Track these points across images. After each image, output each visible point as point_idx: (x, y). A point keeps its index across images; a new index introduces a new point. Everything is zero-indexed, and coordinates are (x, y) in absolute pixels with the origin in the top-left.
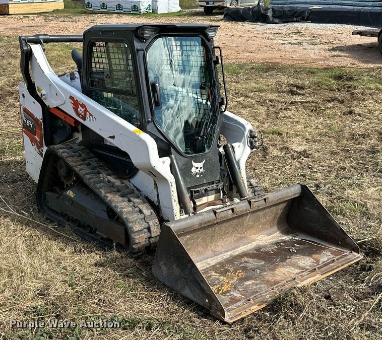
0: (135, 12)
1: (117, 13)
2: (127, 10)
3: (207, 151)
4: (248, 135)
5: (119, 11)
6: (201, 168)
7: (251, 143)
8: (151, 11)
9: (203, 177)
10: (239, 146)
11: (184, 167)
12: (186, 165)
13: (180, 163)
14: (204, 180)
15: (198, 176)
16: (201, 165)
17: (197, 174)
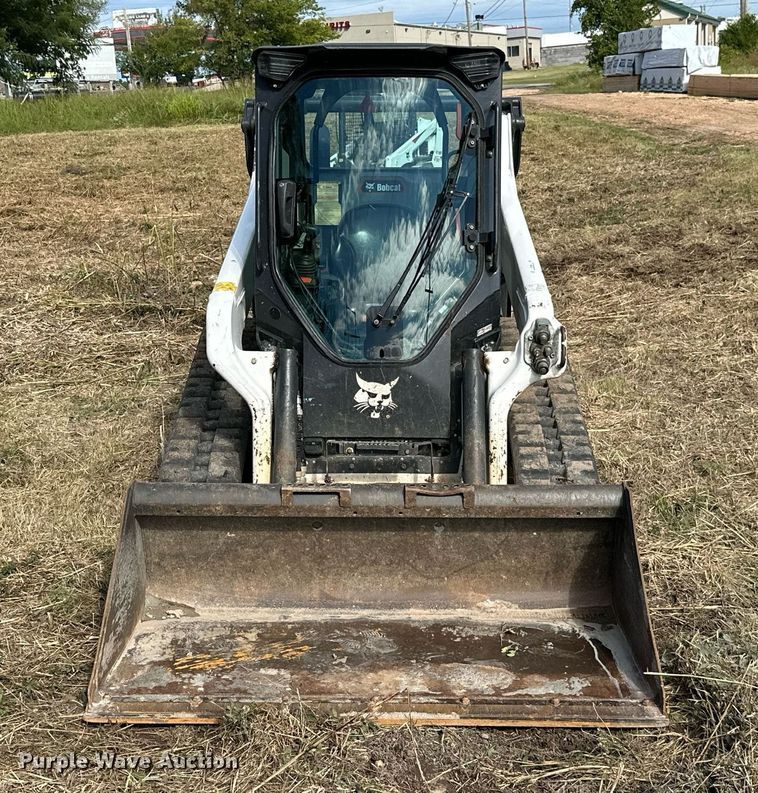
4: (530, 334)
7: (534, 356)
9: (392, 422)
10: (506, 360)
11: (330, 385)
12: (337, 381)
13: (320, 375)
14: (397, 429)
15: (377, 415)
16: (386, 389)
17: (372, 408)
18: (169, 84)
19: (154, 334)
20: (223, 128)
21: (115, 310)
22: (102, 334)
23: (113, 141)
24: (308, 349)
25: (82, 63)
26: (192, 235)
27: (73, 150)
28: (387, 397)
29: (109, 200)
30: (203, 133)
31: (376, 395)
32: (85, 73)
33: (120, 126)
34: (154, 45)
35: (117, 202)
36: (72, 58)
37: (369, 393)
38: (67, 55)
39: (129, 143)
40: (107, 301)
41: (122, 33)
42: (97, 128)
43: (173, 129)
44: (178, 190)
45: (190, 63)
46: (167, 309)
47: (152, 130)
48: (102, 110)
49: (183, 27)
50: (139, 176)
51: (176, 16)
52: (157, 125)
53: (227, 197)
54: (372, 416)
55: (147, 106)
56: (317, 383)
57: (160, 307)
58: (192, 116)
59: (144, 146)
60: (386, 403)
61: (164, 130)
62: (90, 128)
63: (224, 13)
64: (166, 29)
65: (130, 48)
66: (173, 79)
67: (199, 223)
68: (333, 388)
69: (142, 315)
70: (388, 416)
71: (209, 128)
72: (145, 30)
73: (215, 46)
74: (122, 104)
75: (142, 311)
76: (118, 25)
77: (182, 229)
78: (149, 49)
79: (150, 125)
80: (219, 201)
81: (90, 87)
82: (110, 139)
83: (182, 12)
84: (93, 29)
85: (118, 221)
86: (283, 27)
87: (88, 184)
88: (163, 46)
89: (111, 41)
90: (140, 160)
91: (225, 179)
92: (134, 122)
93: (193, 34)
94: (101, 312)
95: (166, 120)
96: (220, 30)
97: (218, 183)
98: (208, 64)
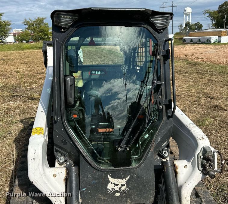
0: (208, 43)
1: (198, 44)
2: (203, 42)
3: (134, 165)
4: (201, 155)
5: (199, 43)
6: (122, 185)
7: (204, 167)
8: (217, 42)
9: (126, 197)
10: (186, 167)
11: (95, 181)
12: (98, 179)
13: (89, 176)
14: (128, 200)
15: (119, 194)
16: (123, 181)
17: (116, 191)
18: (24, 43)
19: (17, 103)
20: (35, 51)
21: (7, 96)
22: (3, 104)
23: (12, 54)
24: (82, 163)
25: (6, 38)
26: (28, 74)
27: (3, 55)
28: (124, 185)
29: (10, 66)
30: (31, 52)
31: (118, 185)
32: (7, 40)
33: (13, 50)
34: (21, 35)
35: (12, 66)
36: (4, 38)
37: (114, 184)
38: (3, 37)
39: (15, 54)
40: (5, 93)
41: (15, 33)
42: (9, 51)
43: (24, 51)
44: (25, 63)
45: (28, 39)
46: (21, 95)
47: (20, 51)
48: (10, 47)
49: (27, 32)
50: (17, 61)
51: (25, 30)
52: (21, 50)
53: (36, 65)
54: (116, 195)
55: (19, 47)
56: (87, 181)
57: (19, 95)
58: (28, 48)
59: (18, 54)
60: (123, 188)
61: (23, 51)
62: (7, 51)
63: (35, 30)
64: (23, 33)
65: (16, 36)
66: (25, 42)
67: (30, 71)
68: (96, 183)
69: (14, 97)
70: (124, 195)
71: (32, 51)
72: (19, 33)
73: (33, 36)
74: (14, 46)
75: (15, 96)
76: (14, 32)
77: (26, 72)
78: (20, 36)
79: (20, 50)
80: (34, 66)
81: (8, 43)
82: (11, 53)
83: (26, 30)
84: (9, 32)
85: (12, 71)
86: (46, 32)
87: (6, 62)
88: (23, 36)
89: (13, 35)
90: (17, 57)
91: (36, 61)
92: (16, 49)
93: (29, 34)
94: (4, 96)
95: (23, 49)
96: (34, 33)
97: (34, 62)
98: (32, 39)
